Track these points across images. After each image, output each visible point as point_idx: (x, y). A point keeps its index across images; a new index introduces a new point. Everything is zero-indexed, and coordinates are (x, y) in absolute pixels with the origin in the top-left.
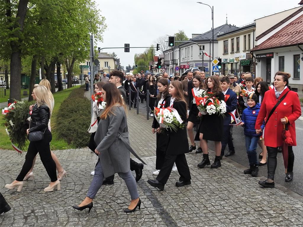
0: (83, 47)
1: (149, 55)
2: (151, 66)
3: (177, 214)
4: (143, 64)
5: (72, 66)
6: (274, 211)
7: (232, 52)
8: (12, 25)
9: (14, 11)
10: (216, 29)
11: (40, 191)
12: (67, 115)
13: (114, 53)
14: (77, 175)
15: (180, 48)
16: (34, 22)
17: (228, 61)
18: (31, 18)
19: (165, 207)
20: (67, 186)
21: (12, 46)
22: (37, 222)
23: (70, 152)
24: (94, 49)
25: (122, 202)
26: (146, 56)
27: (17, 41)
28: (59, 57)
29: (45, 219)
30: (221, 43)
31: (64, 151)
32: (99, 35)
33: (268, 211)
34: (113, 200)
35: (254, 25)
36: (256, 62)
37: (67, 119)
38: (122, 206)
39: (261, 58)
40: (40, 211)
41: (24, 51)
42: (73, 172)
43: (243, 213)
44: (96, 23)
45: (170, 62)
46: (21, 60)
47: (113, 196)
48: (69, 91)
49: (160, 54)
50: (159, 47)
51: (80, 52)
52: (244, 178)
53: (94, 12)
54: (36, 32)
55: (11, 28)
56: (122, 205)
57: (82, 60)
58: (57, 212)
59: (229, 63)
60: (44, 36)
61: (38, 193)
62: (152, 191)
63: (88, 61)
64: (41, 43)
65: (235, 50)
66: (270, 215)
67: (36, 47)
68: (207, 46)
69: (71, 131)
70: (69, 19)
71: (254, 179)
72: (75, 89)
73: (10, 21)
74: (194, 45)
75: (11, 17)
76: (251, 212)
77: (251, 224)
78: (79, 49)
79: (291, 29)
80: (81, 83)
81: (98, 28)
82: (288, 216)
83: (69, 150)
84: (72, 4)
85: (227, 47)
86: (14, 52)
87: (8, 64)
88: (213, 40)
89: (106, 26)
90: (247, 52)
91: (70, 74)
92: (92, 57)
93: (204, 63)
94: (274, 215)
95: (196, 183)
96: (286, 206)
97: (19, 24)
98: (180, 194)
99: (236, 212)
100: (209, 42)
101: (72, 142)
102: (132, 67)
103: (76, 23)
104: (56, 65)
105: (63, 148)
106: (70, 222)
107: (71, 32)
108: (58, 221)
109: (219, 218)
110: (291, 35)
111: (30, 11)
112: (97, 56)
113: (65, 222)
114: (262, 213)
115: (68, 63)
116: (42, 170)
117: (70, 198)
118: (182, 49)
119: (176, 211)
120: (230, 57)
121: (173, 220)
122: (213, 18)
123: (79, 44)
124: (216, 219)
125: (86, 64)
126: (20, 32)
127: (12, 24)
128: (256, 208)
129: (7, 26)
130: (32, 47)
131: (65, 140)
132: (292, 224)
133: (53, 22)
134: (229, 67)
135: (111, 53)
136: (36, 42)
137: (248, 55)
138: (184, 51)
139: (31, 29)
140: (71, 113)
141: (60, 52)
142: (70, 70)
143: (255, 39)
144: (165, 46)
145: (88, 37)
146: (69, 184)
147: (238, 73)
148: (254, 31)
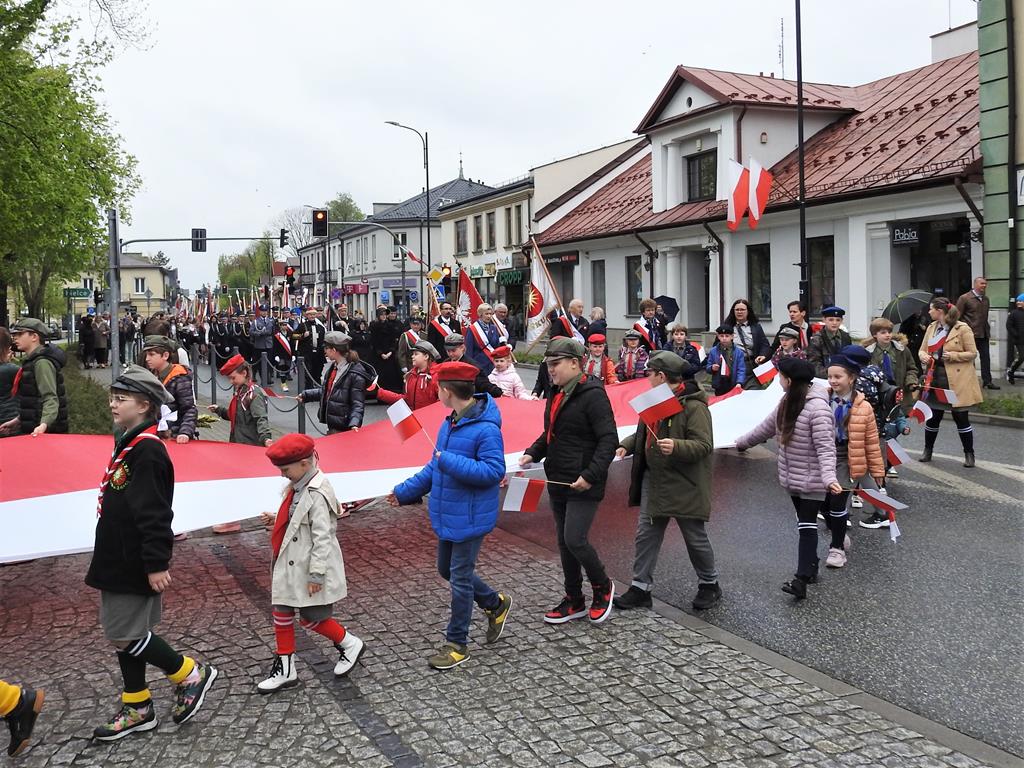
1: (259, 259)
4: (243, 283)
6: (592, 637)
7: (478, 251)
10: (435, 191)
15: (342, 241)
20: (55, 620)
25: (212, 648)
30: (448, 227)
33: (578, 639)
34: (186, 646)
35: (529, 183)
38: (214, 658)
42: (66, 580)
43: (521, 648)
45: (317, 276)
47: (186, 635)
49: (290, 256)
52: (518, 565)
56: (212, 655)
63: (86, 277)
65: (485, 245)
66: (583, 646)
71: (543, 565)
74: (378, 233)
76: (539, 645)
77: (539, 673)
79: (618, 194)
85: (464, 236)
88: (428, 220)
90: (514, 250)
93: (406, 278)
95: (401, 585)
98: (364, 615)
100: (419, 224)
106: (73, 710)
110: (619, 209)
113: (57, 713)
114: (564, 644)
117: (65, 650)
120: (472, 263)
122: (426, 164)
128: (550, 634)
132: (634, 663)
137: (516, 257)
138: (352, 247)
142: (35, 302)
143: (533, 217)
146: (58, 613)
148: (530, 196)
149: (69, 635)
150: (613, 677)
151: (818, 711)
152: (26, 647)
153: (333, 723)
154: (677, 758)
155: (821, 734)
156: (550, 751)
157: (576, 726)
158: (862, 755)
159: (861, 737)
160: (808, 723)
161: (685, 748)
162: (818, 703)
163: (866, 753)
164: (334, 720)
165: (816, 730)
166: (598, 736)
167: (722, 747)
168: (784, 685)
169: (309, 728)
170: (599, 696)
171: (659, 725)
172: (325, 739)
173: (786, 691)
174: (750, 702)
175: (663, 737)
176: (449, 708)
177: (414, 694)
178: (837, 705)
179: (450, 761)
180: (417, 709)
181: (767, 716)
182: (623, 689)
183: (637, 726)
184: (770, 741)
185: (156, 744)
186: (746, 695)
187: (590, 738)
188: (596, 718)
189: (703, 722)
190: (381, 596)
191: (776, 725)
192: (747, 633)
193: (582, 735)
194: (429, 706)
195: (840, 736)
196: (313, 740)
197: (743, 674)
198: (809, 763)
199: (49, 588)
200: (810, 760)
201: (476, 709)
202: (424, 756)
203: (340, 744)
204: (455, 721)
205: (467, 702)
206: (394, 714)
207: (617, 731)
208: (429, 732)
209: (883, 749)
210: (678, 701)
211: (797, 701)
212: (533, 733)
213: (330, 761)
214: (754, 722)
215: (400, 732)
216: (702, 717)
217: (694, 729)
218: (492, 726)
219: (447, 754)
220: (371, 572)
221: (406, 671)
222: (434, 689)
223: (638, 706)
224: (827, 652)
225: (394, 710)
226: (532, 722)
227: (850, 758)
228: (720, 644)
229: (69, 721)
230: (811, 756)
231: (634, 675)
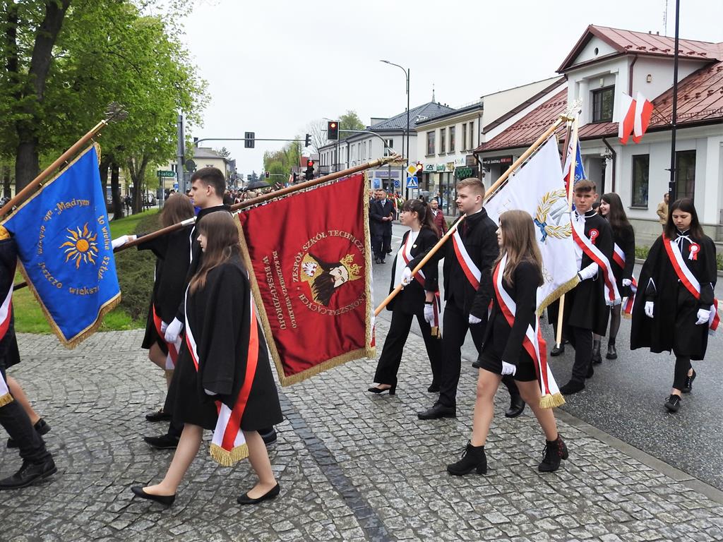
0: (165, 137)
1: (292, 154)
2: (294, 174)
3: (336, 441)
4: (281, 171)
5: (142, 172)
6: (503, 430)
7: (442, 153)
8: (21, 88)
9: (24, 62)
10: (414, 110)
11: (76, 409)
12: (132, 266)
13: (224, 150)
14: (150, 378)
15: (349, 143)
16: (66, 85)
17: (435, 170)
18: (60, 77)
19: (314, 430)
20: (131, 398)
21: (20, 131)
22: (71, 465)
23: (136, 335)
24: (185, 140)
26: (286, 155)
27: (30, 121)
28: (115, 154)
29: (86, 460)
30: (422, 136)
31: (126, 333)
32: (197, 114)
35: (480, 106)
36: (483, 171)
37: (132, 273)
39: (491, 165)
40: (77, 445)
41: (44, 141)
42: (142, 372)
43: (452, 434)
44: (189, 91)
45: (331, 168)
46: (39, 157)
48: (136, 219)
49: (313, 153)
50: (310, 140)
51: (157, 146)
53: (186, 69)
54: (70, 105)
55: (17, 96)
57: (164, 161)
58: (110, 446)
59: (435, 173)
60: (86, 112)
61: (74, 412)
62: (291, 402)
63: (173, 163)
64: (79, 127)
65: (447, 149)
66: (496, 435)
67: (69, 134)
68: (398, 141)
69: (139, 296)
70: (135, 82)
72: (149, 216)
73: (15, 80)
74: (374, 139)
75: (17, 72)
78: (157, 139)
79: (543, 116)
80: (160, 204)
81: (193, 100)
82: (526, 437)
83: (134, 331)
84: (142, 54)
85: (433, 143)
86: (23, 141)
87: (12, 164)
88: (408, 131)
89: (210, 98)
90: (468, 154)
91: (138, 186)
92: (180, 155)
93: (392, 171)
94: (502, 436)
96: (524, 421)
97: (35, 86)
99: (438, 434)
100: (402, 133)
101: (141, 316)
102: (259, 176)
103: (149, 88)
104: (109, 168)
105: (123, 327)
106: (137, 462)
107: (141, 106)
108: (113, 462)
109: (409, 444)
110: (543, 126)
111: (58, 64)
112: (192, 154)
113: (126, 464)
115: (134, 165)
116: (81, 368)
117: (135, 420)
118: (353, 144)
119: (334, 436)
120: (438, 162)
121: (328, 451)
122: (408, 91)
123: (157, 131)
124: (405, 446)
125: (169, 169)
126: (36, 103)
127: (19, 86)
129: (9, 90)
130: (61, 132)
131: (127, 312)
132: (531, 450)
133: (105, 85)
134: (436, 179)
135: (220, 149)
136: (70, 123)
137: (468, 158)
138: (355, 148)
139: (60, 99)
140: (139, 260)
141: (117, 144)
142: (138, 179)
143: (482, 130)
144: (322, 138)
145: (174, 117)
146: (133, 394)
147: (452, 189)
148: (480, 116)
149: (140, 410)
150: (516, 459)
151: (662, 491)
152: (109, 416)
153: (315, 481)
154: (557, 520)
155: (663, 508)
156: (466, 510)
157: (486, 493)
158: (691, 525)
159: (692, 512)
160: (654, 500)
161: (563, 513)
162: (663, 485)
163: (695, 524)
164: (315, 479)
165: (659, 505)
166: (501, 501)
167: (590, 514)
168: (639, 471)
169: (298, 483)
170: (504, 472)
171: (545, 495)
172: (307, 492)
173: (640, 475)
174: (612, 482)
175: (547, 504)
176: (397, 475)
177: (373, 463)
178: (676, 487)
179: (394, 513)
180: (374, 474)
181: (624, 493)
182: (522, 467)
183: (530, 495)
184: (625, 511)
185: (191, 490)
186: (610, 477)
187: (495, 502)
188: (500, 488)
189: (577, 494)
190: (356, 393)
191: (630, 500)
192: (614, 432)
193: (490, 500)
194: (383, 473)
195: (675, 511)
196: (299, 492)
197: (609, 461)
198: (652, 529)
199: (129, 376)
200: (654, 527)
201: (416, 476)
202: (376, 509)
203: (318, 497)
204: (400, 484)
205: (410, 471)
206: (358, 477)
207: (515, 498)
208: (381, 491)
209: (707, 521)
210: (560, 478)
211: (646, 483)
212: (455, 496)
213: (310, 508)
214: (614, 497)
215: (361, 490)
216: (577, 491)
217: (571, 500)
218: (426, 489)
219: (393, 508)
220: (351, 375)
221: (369, 447)
222: (387, 460)
223: (532, 481)
224: (672, 448)
225: (358, 474)
226: (455, 488)
227: (682, 527)
228: (593, 438)
229: (132, 471)
230: (654, 524)
231: (530, 458)
